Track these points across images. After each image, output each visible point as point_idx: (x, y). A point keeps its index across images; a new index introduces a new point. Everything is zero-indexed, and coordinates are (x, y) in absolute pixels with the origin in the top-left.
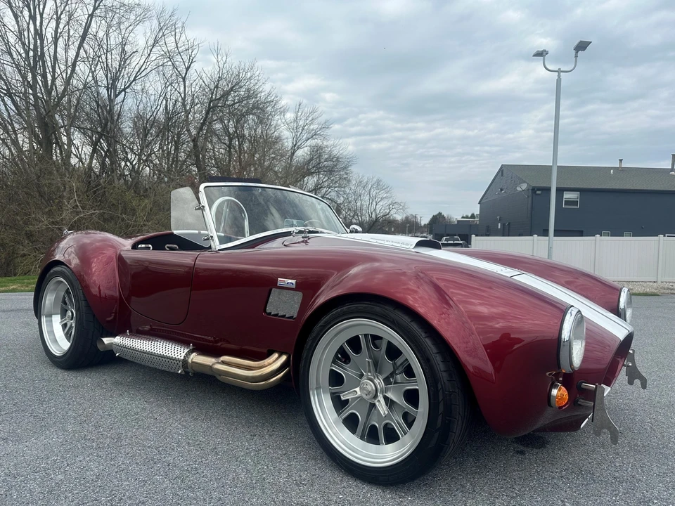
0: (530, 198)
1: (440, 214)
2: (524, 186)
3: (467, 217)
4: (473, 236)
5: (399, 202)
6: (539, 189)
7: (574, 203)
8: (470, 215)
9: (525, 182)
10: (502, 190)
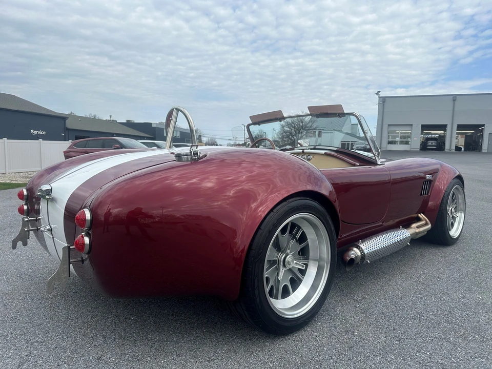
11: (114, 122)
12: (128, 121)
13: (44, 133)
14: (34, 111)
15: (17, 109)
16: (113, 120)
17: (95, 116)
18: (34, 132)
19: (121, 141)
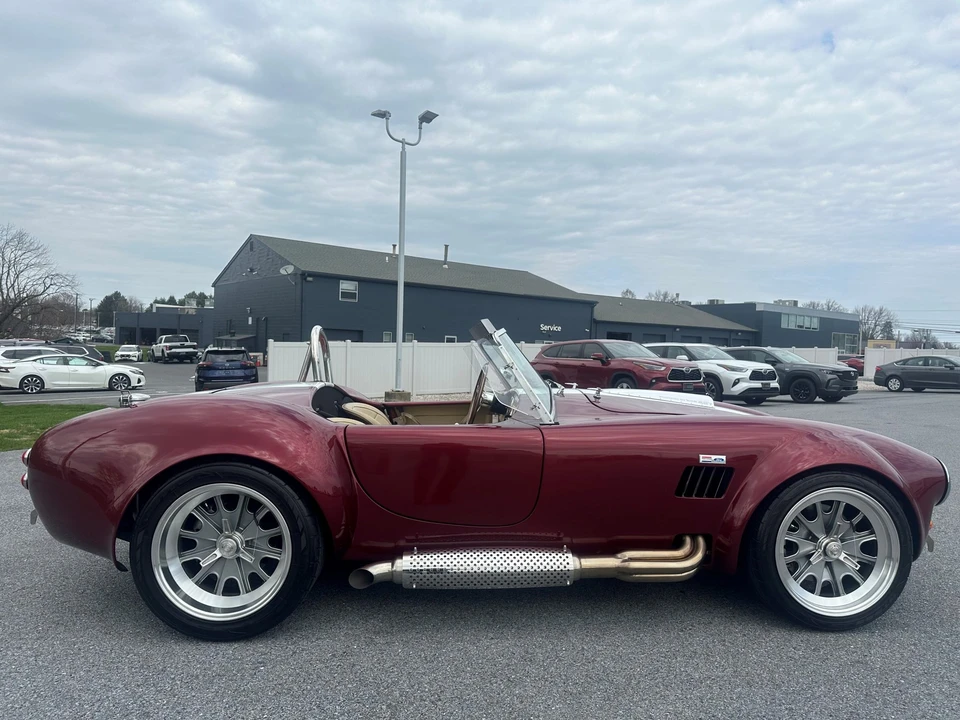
0: (299, 286)
1: (117, 295)
2: (290, 269)
3: (163, 302)
4: (271, 341)
5: (64, 273)
6: (311, 274)
7: (352, 295)
8: (167, 299)
9: (289, 263)
10: (252, 270)
11: (684, 306)
12: (712, 301)
13: (559, 329)
14: (547, 295)
15: (522, 294)
16: (683, 302)
17: (665, 295)
18: (544, 328)
19: (607, 346)
